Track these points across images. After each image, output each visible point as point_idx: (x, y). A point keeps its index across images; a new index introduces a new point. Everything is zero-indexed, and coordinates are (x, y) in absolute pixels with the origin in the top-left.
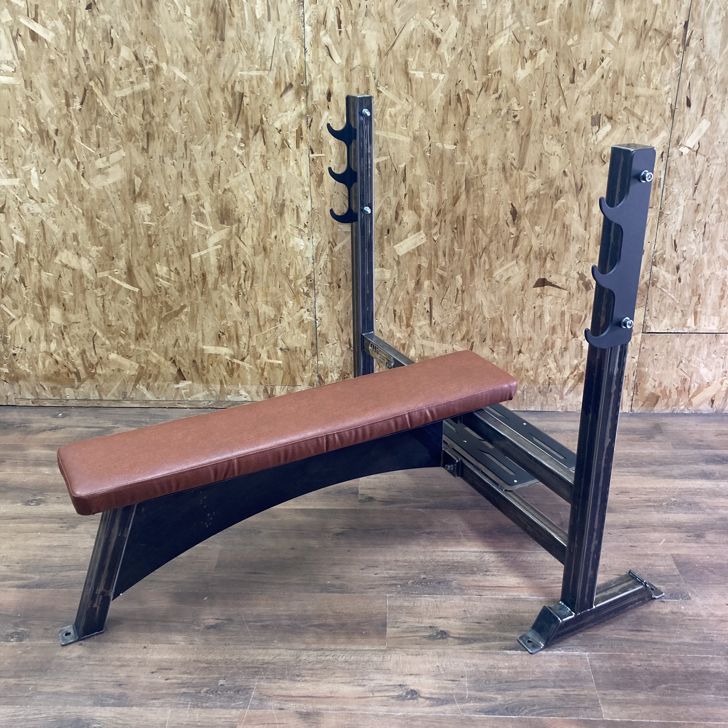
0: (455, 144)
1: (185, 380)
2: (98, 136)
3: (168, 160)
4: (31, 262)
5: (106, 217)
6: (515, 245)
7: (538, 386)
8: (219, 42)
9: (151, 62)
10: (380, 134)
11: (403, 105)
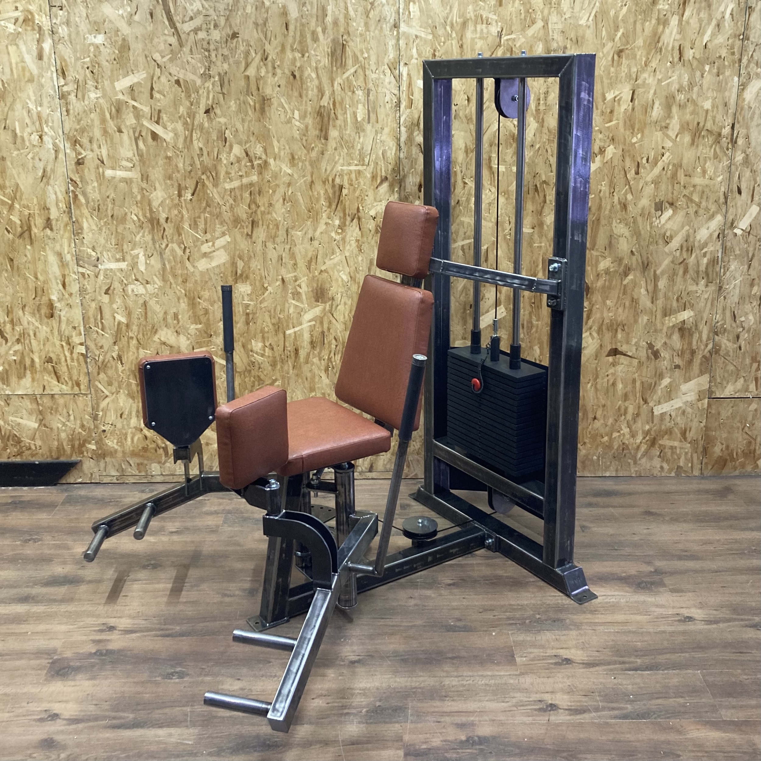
0: (533, 228)
2: (206, 224)
3: (270, 245)
4: (131, 340)
5: (207, 297)
6: (588, 318)
7: (612, 452)
8: (323, 141)
9: (260, 158)
10: (466, 220)
11: (486, 195)
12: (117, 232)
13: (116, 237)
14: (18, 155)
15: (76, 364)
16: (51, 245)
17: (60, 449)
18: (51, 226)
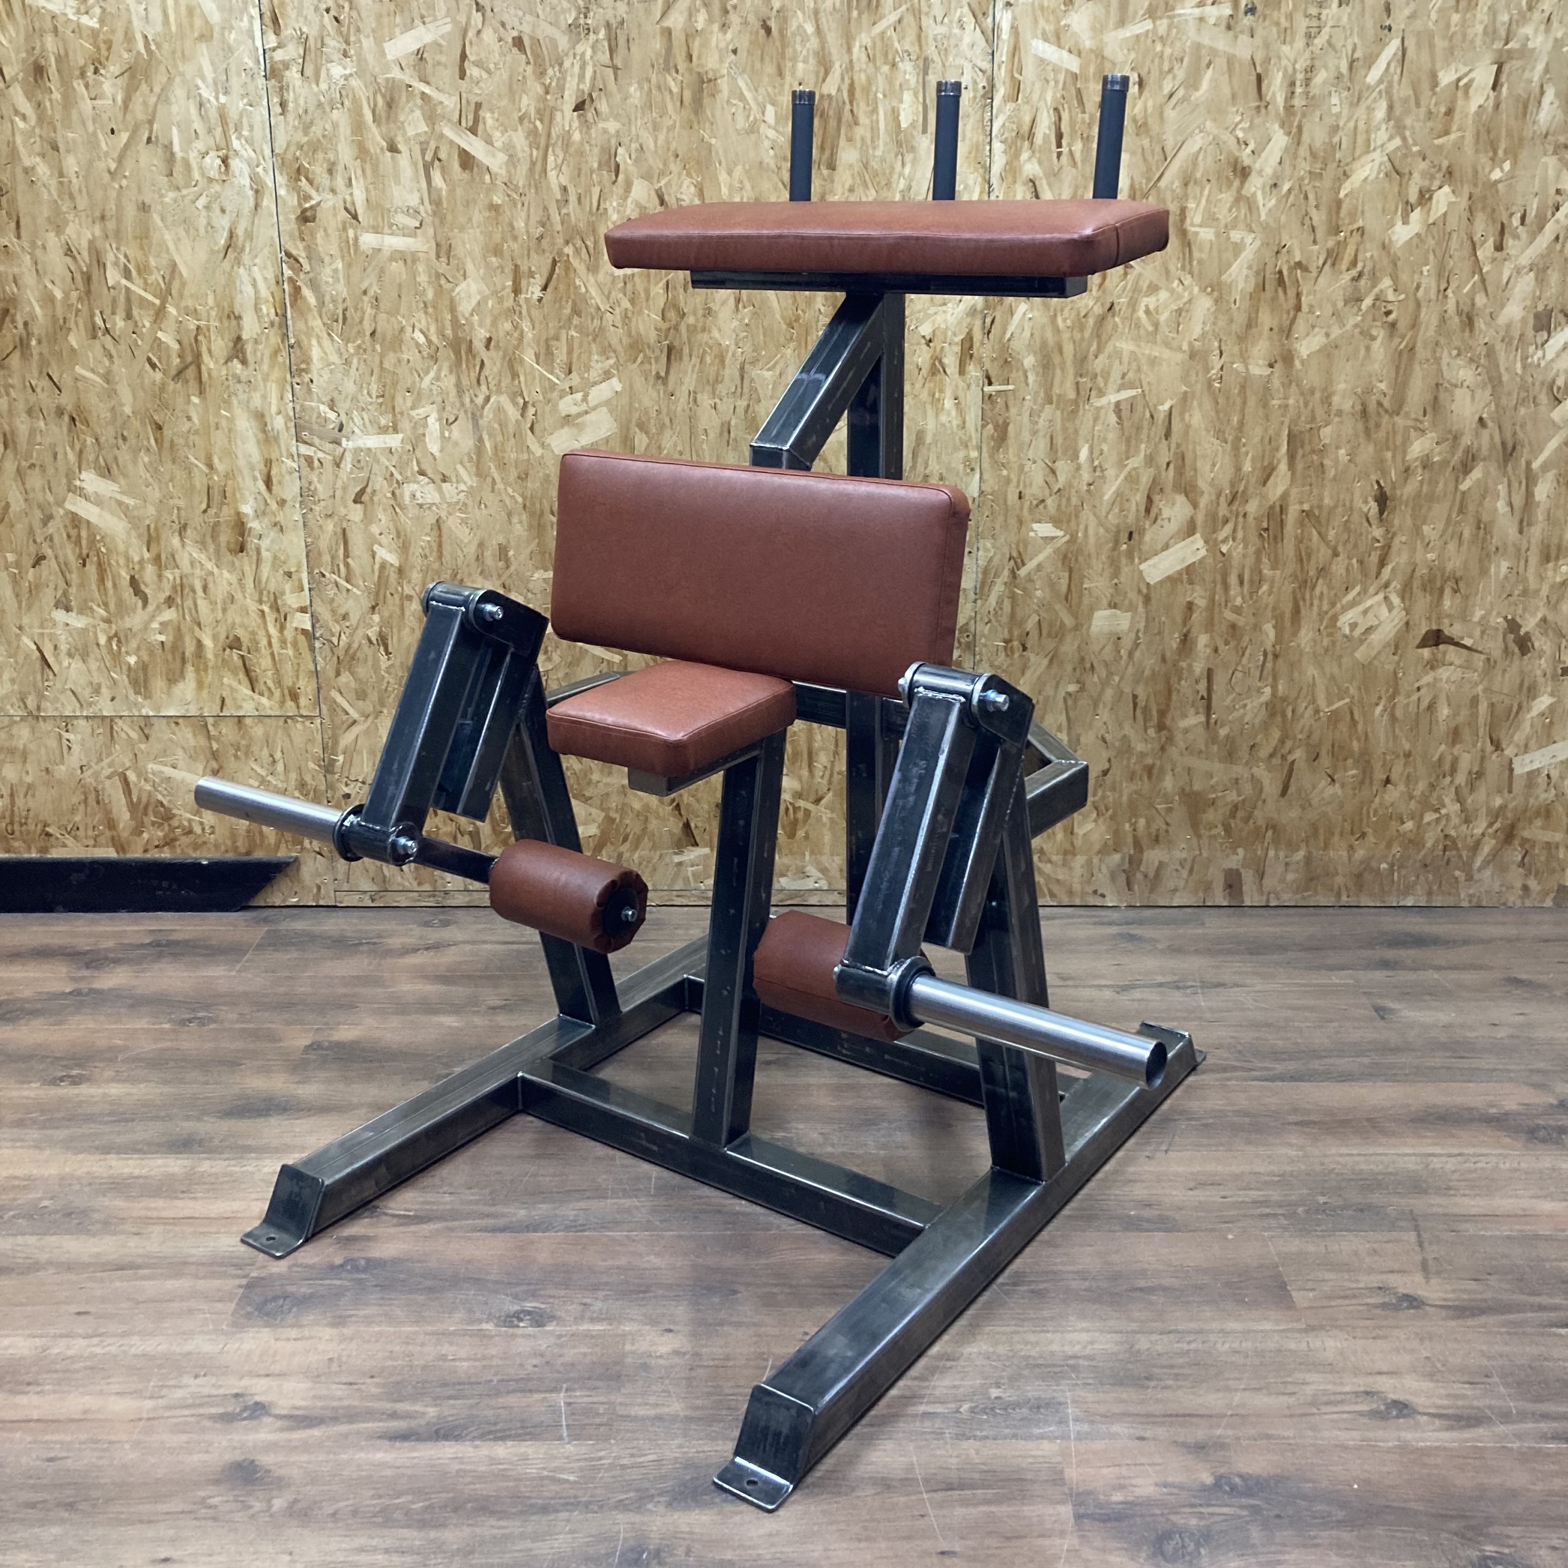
0: (1271, 366)
1: (696, 844)
2: (570, 352)
3: (705, 400)
4: (407, 603)
6: (1382, 563)
7: (1422, 854)
8: (825, 172)
10: (1126, 346)
11: (1172, 291)
12: (382, 369)
13: (380, 378)
14: (175, 201)
15: (290, 652)
16: (243, 396)
17: (254, 834)
18: (243, 351)
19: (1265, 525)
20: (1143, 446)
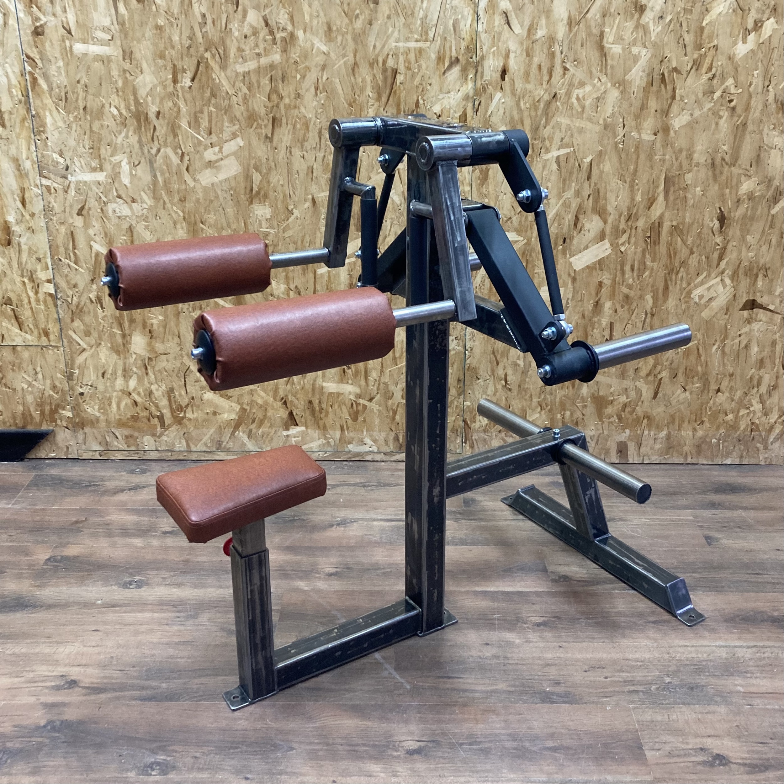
0: (655, 134)
1: (297, 425)
2: (210, 121)
3: (297, 152)
5: (213, 223)
6: (720, 258)
7: (738, 433)
8: (372, 6)
9: (284, 29)
10: (564, 120)
11: (594, 86)
12: (91, 131)
13: (90, 137)
15: (42, 307)
16: (4, 148)
17: (26, 415)
19: (648, 234)
20: (573, 184)
